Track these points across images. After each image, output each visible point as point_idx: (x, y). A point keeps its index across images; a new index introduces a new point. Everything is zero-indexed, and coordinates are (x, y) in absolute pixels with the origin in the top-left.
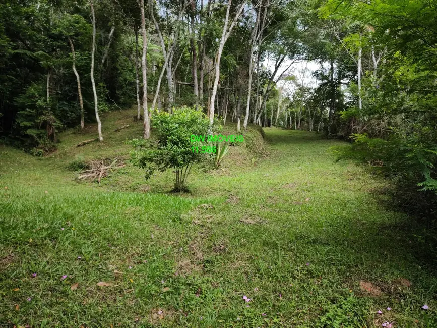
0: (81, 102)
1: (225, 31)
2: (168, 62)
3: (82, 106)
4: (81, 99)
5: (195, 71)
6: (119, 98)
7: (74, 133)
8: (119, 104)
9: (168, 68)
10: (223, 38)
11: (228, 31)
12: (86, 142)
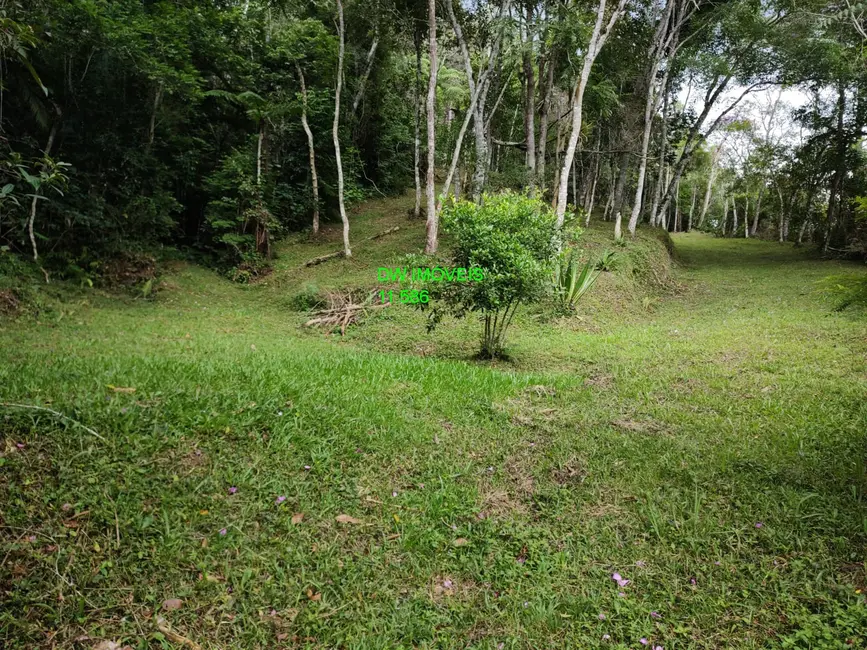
0: (315, 184)
1: (596, 32)
2: (478, 102)
3: (316, 191)
4: (315, 177)
5: (531, 117)
6: (383, 176)
7: (301, 242)
8: (381, 187)
9: (476, 115)
10: (592, 48)
11: (603, 32)
12: (321, 258)
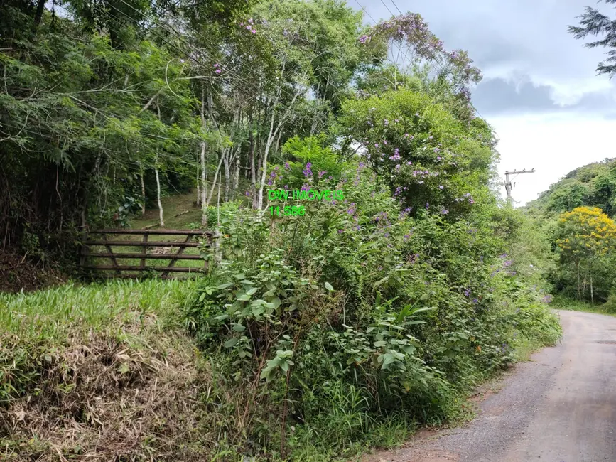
0: (143, 189)
1: (270, 135)
3: (144, 193)
4: (143, 186)
5: (253, 160)
6: (179, 182)
7: (136, 219)
8: (178, 188)
9: (225, 161)
10: (269, 141)
11: (272, 135)
12: (148, 227)
